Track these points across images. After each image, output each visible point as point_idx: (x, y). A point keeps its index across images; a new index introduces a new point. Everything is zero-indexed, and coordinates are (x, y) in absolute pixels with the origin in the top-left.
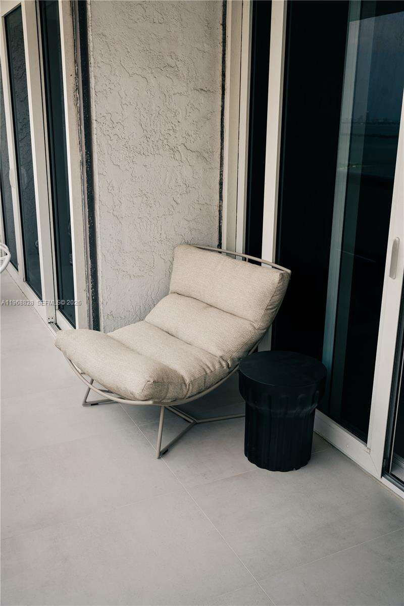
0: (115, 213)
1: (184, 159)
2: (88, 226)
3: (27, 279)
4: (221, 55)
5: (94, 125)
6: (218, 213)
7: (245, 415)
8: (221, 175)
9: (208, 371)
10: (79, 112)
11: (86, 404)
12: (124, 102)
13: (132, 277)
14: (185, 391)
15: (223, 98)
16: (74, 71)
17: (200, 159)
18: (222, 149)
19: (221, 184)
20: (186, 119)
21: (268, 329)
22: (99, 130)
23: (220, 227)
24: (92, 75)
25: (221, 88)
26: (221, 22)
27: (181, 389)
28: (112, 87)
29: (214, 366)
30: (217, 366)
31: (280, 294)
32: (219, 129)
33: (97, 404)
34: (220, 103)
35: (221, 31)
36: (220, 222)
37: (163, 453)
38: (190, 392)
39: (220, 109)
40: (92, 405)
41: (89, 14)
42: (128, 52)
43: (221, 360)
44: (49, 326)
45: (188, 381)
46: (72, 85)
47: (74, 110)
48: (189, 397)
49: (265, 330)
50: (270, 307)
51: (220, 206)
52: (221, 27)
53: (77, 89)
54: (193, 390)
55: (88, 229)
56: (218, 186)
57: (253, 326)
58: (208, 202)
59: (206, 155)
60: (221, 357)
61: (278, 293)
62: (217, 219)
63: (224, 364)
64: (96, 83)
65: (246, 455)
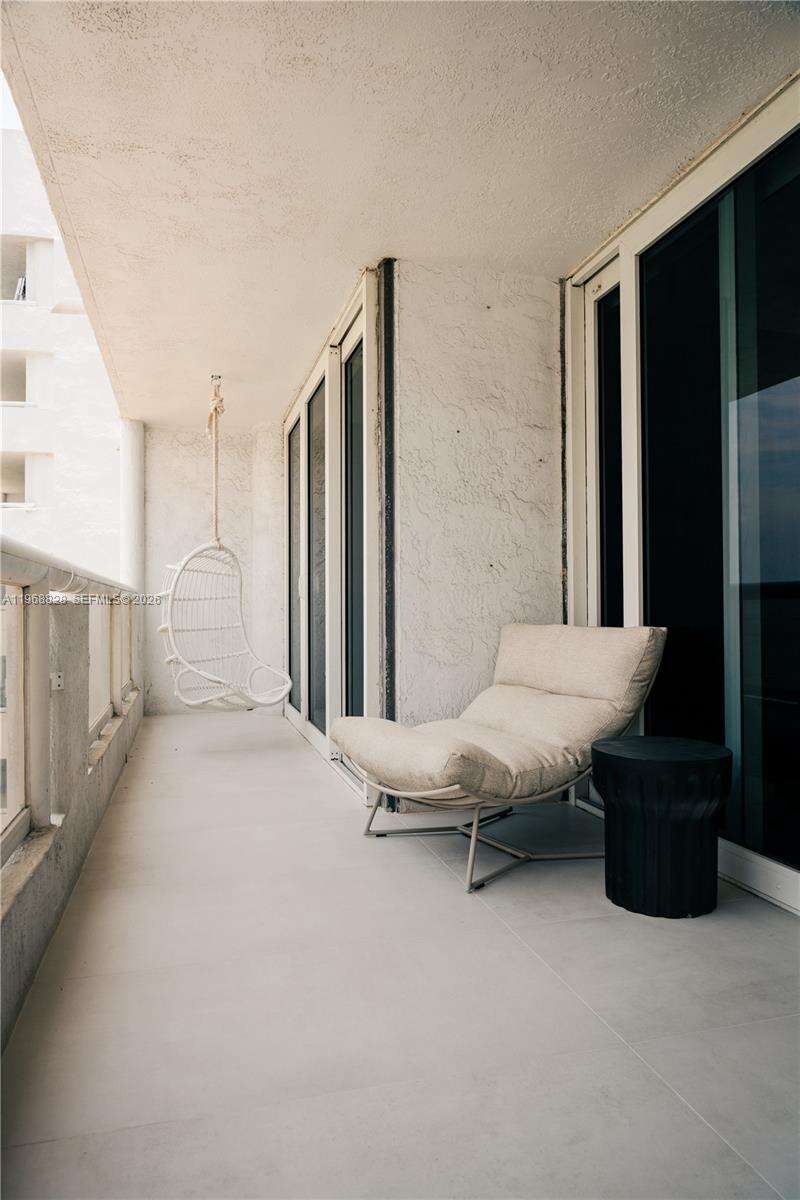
0: (421, 575)
1: (513, 511)
2: (385, 591)
3: (310, 718)
4: (559, 387)
5: (398, 463)
6: (561, 586)
7: (604, 854)
8: (564, 534)
9: (546, 765)
10: (380, 453)
11: (368, 833)
12: (435, 437)
13: (442, 666)
14: (510, 786)
15: (564, 437)
16: (376, 404)
17: (534, 512)
18: (564, 500)
19: (564, 546)
20: (515, 461)
21: (637, 712)
22: (404, 469)
23: (565, 605)
24: (397, 404)
25: (560, 425)
26: (559, 349)
27: (504, 780)
28: (422, 418)
29: (554, 759)
30: (560, 760)
31: (651, 658)
32: (561, 475)
33: (385, 835)
34: (560, 443)
35: (559, 360)
36: (564, 599)
37: (478, 887)
38: (517, 789)
39: (561, 450)
40: (378, 836)
41: (396, 337)
42: (442, 380)
43: (565, 752)
44: (333, 763)
45: (514, 772)
46: (373, 422)
47: (374, 451)
48: (516, 798)
49: (632, 714)
50: (638, 678)
51: (564, 576)
52: (559, 354)
53: (379, 425)
54: (522, 788)
55: (384, 595)
56: (560, 549)
57: (613, 706)
58: (547, 569)
59: (543, 508)
60: (566, 749)
61: (648, 657)
62: (560, 592)
63: (570, 758)
64: (401, 413)
65: (608, 896)
